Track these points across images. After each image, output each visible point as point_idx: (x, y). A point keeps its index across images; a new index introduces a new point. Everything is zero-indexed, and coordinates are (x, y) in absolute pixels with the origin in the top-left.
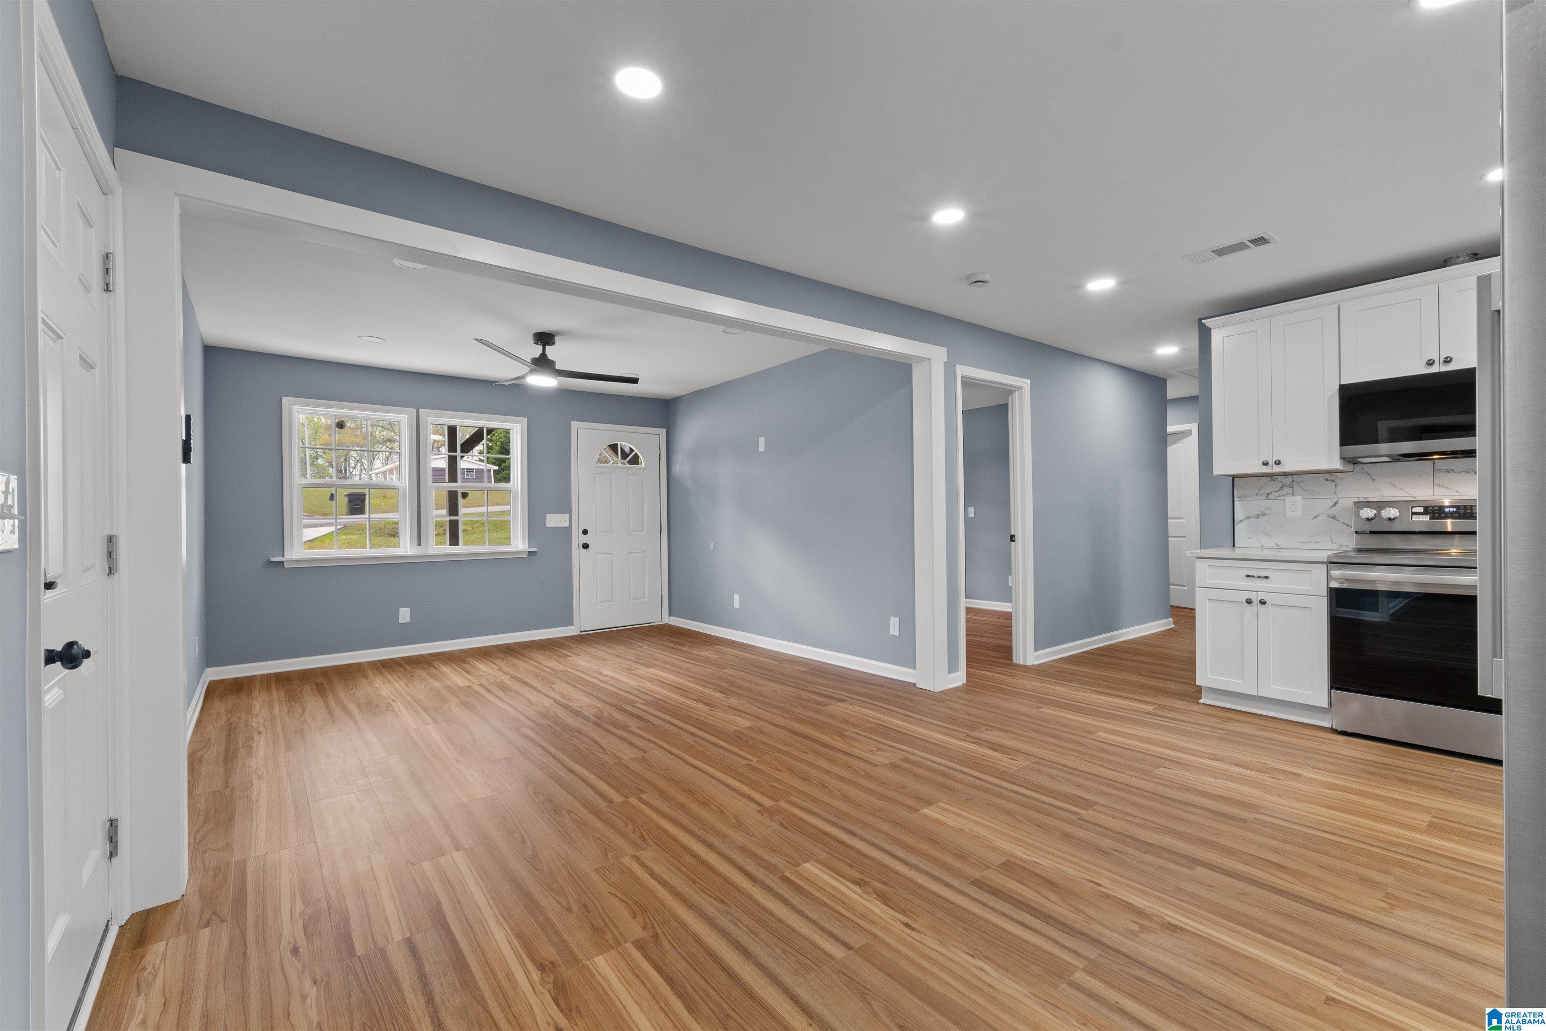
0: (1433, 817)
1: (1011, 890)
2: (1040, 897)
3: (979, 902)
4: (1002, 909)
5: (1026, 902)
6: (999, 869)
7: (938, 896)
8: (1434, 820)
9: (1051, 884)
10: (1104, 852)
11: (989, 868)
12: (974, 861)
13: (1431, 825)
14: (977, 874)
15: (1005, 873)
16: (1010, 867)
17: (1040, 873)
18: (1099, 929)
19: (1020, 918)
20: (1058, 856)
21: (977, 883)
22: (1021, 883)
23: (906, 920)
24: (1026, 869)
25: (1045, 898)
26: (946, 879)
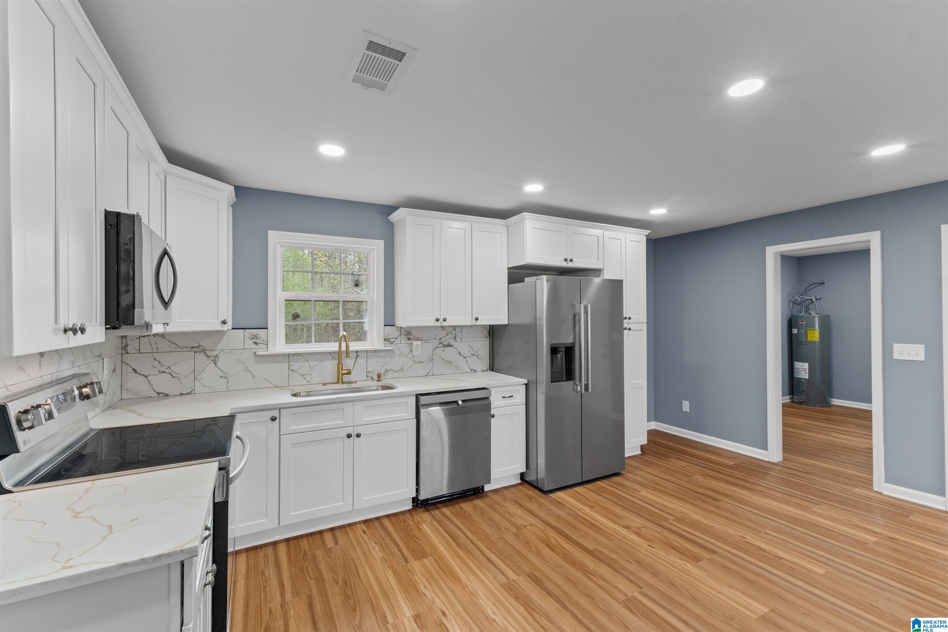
0: (406, 561)
1: (695, 547)
2: (681, 543)
3: (712, 544)
4: (700, 540)
5: (688, 542)
6: (702, 558)
7: (733, 548)
8: (409, 557)
9: (675, 548)
10: (637, 562)
11: (708, 559)
12: (717, 564)
13: (420, 555)
14: (714, 556)
15: (698, 556)
16: (696, 559)
17: (679, 554)
18: (657, 530)
19: (692, 536)
20: (666, 562)
21: (714, 552)
22: (690, 550)
23: (745, 539)
24: (687, 557)
25: (679, 543)
26: (731, 555)
